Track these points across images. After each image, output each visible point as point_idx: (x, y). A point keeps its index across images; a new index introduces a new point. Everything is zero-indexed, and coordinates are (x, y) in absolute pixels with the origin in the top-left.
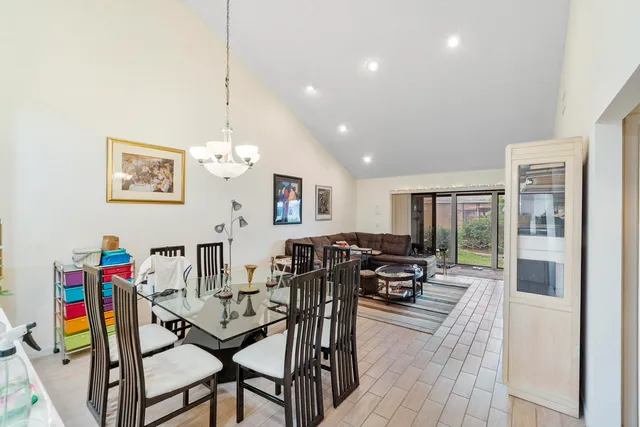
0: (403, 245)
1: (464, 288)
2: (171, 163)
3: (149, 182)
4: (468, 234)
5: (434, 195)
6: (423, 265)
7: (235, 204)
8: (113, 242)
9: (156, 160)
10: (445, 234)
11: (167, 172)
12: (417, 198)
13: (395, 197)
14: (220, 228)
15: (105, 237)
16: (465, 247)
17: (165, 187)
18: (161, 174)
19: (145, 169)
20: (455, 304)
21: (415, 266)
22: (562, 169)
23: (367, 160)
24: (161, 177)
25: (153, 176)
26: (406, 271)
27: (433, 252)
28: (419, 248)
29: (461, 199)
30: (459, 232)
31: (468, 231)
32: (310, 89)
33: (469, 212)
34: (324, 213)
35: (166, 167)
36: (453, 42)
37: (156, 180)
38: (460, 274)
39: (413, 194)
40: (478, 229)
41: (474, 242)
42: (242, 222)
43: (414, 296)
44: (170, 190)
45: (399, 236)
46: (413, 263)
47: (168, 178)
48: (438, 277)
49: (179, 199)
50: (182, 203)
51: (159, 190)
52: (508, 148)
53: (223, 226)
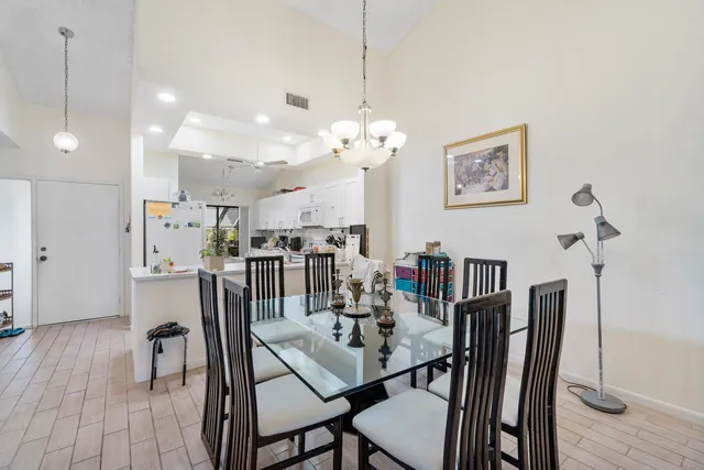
2: (504, 150)
3: (479, 181)
9: (486, 152)
11: (500, 163)
17: (498, 183)
18: (492, 168)
19: (476, 167)
24: (492, 172)
25: (484, 172)
35: (498, 157)
37: (487, 178)
44: (505, 186)
47: (501, 171)
49: (520, 197)
51: (492, 189)
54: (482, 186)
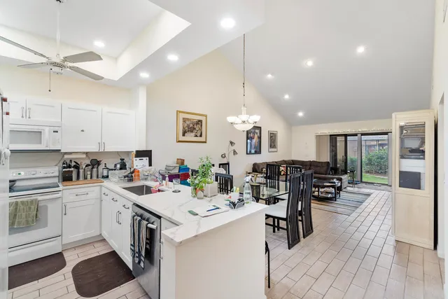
0: (325, 168)
1: (369, 195)
2: (201, 121)
4: (370, 162)
5: (346, 136)
6: (340, 180)
7: (232, 143)
8: (182, 162)
9: (195, 121)
10: (353, 161)
11: (200, 126)
12: (333, 138)
13: (319, 137)
14: (223, 156)
15: (178, 159)
16: (368, 172)
17: (199, 135)
18: (197, 127)
19: (191, 125)
20: (362, 203)
21: (335, 180)
22: (423, 125)
23: (301, 114)
24: (197, 129)
26: (330, 183)
27: (346, 173)
28: (335, 170)
29: (364, 138)
30: (363, 160)
31: (370, 160)
32: (269, 76)
33: (370, 146)
34: (273, 148)
35: (199, 124)
36: (361, 50)
37: (195, 131)
38: (364, 187)
39: (330, 135)
40: (378, 158)
41: (374, 168)
42: (235, 153)
43: (335, 197)
44: (201, 136)
45: (322, 162)
46: (333, 179)
47: (200, 130)
48: (348, 188)
49: (204, 140)
50: (205, 142)
51: (197, 136)
52: (393, 115)
53: (225, 154)
54: (193, 134)
